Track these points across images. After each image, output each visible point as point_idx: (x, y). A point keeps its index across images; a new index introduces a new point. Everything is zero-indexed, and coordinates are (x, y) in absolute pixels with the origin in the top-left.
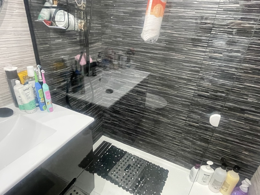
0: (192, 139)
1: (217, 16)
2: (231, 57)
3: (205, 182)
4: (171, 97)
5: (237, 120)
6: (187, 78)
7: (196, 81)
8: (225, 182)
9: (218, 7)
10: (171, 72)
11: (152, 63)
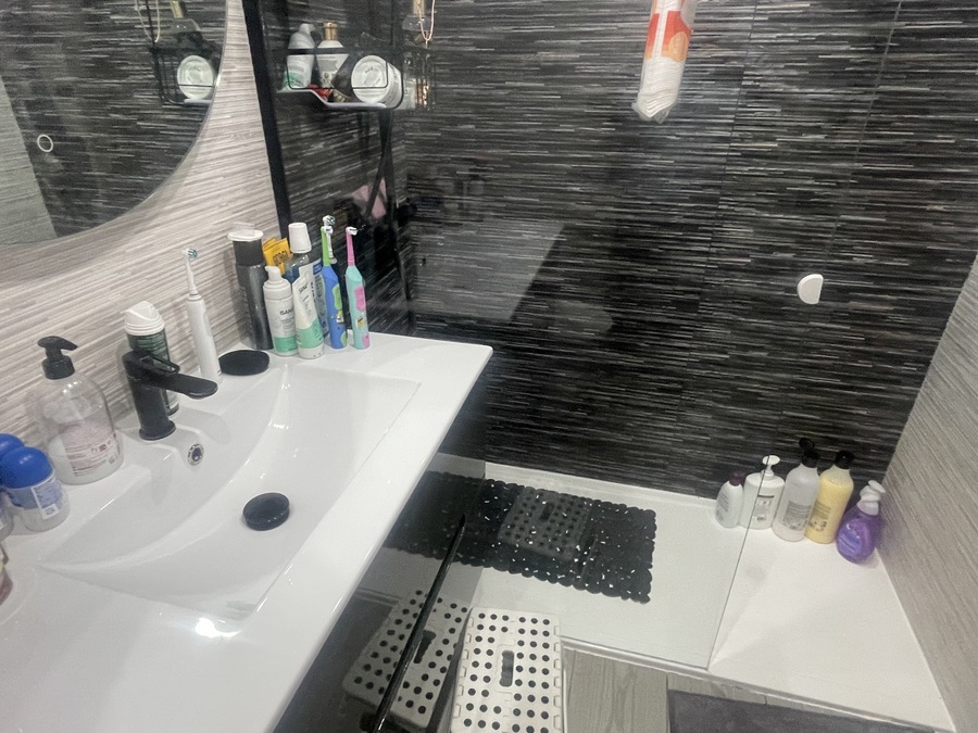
0: (711, 404)
1: (753, 36)
2: (800, 146)
3: (762, 519)
4: (642, 287)
5: (830, 322)
6: (683, 221)
7: (711, 229)
8: (817, 502)
9: (753, 11)
10: (637, 211)
11: (578, 189)
